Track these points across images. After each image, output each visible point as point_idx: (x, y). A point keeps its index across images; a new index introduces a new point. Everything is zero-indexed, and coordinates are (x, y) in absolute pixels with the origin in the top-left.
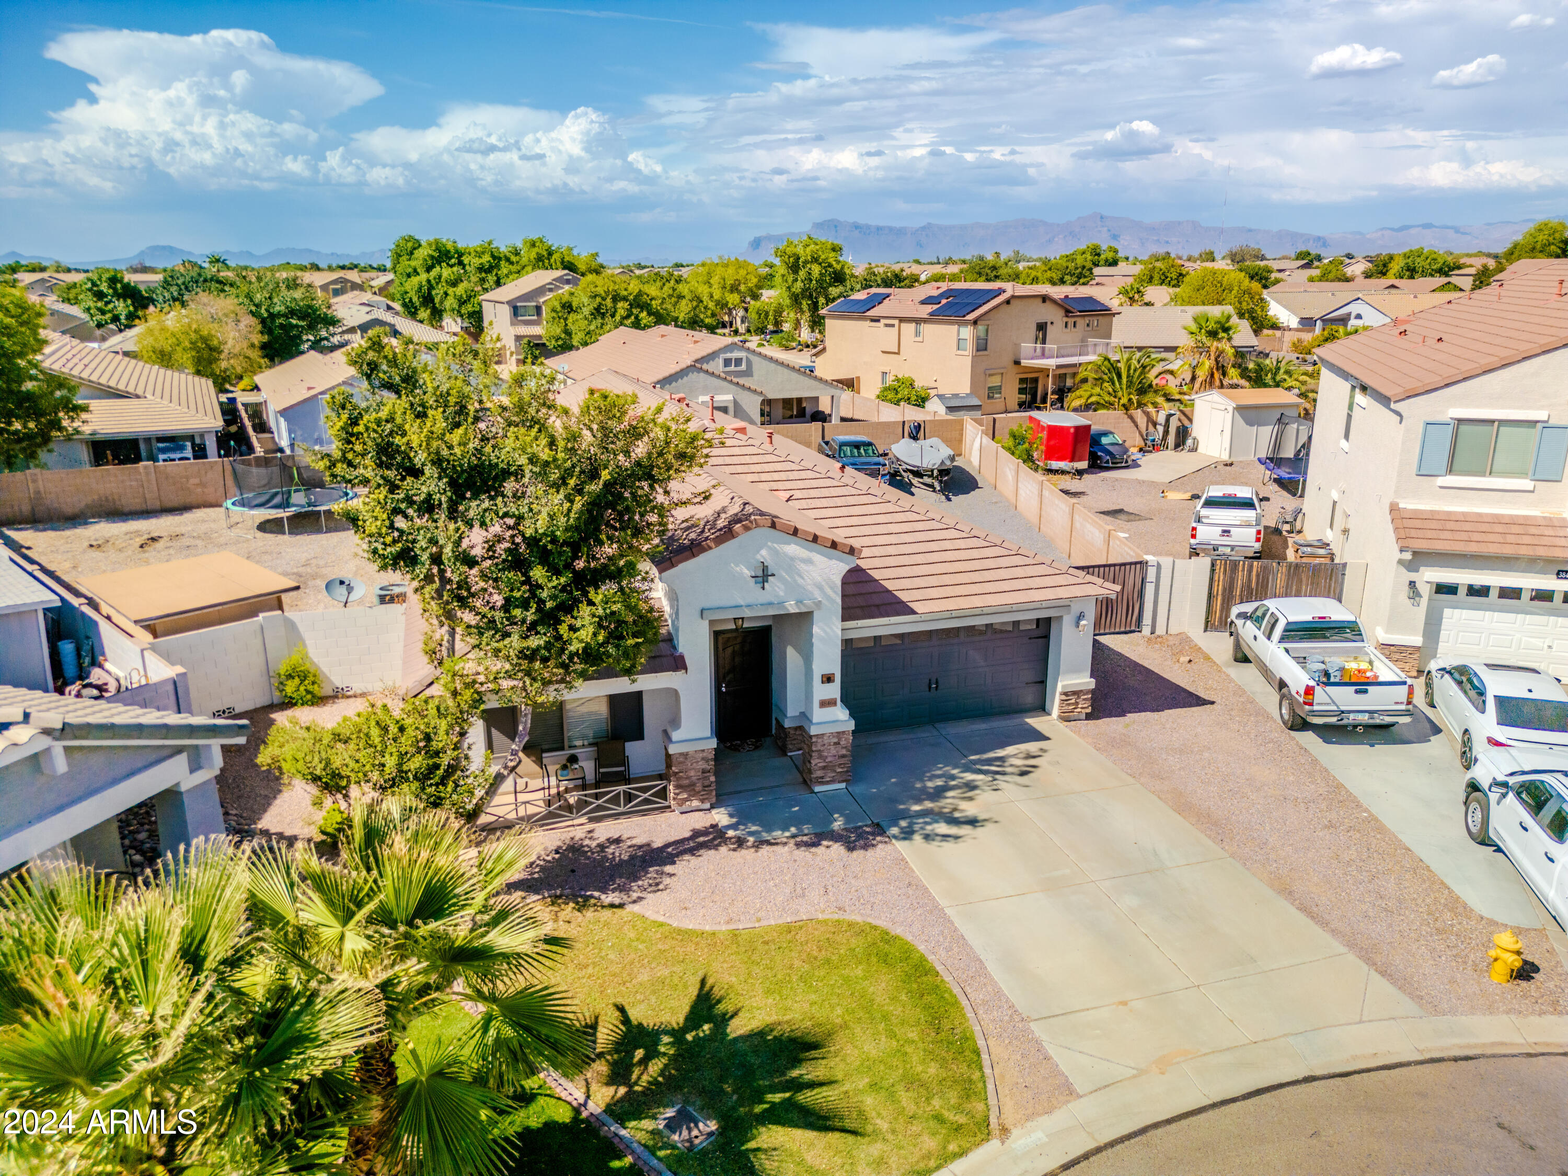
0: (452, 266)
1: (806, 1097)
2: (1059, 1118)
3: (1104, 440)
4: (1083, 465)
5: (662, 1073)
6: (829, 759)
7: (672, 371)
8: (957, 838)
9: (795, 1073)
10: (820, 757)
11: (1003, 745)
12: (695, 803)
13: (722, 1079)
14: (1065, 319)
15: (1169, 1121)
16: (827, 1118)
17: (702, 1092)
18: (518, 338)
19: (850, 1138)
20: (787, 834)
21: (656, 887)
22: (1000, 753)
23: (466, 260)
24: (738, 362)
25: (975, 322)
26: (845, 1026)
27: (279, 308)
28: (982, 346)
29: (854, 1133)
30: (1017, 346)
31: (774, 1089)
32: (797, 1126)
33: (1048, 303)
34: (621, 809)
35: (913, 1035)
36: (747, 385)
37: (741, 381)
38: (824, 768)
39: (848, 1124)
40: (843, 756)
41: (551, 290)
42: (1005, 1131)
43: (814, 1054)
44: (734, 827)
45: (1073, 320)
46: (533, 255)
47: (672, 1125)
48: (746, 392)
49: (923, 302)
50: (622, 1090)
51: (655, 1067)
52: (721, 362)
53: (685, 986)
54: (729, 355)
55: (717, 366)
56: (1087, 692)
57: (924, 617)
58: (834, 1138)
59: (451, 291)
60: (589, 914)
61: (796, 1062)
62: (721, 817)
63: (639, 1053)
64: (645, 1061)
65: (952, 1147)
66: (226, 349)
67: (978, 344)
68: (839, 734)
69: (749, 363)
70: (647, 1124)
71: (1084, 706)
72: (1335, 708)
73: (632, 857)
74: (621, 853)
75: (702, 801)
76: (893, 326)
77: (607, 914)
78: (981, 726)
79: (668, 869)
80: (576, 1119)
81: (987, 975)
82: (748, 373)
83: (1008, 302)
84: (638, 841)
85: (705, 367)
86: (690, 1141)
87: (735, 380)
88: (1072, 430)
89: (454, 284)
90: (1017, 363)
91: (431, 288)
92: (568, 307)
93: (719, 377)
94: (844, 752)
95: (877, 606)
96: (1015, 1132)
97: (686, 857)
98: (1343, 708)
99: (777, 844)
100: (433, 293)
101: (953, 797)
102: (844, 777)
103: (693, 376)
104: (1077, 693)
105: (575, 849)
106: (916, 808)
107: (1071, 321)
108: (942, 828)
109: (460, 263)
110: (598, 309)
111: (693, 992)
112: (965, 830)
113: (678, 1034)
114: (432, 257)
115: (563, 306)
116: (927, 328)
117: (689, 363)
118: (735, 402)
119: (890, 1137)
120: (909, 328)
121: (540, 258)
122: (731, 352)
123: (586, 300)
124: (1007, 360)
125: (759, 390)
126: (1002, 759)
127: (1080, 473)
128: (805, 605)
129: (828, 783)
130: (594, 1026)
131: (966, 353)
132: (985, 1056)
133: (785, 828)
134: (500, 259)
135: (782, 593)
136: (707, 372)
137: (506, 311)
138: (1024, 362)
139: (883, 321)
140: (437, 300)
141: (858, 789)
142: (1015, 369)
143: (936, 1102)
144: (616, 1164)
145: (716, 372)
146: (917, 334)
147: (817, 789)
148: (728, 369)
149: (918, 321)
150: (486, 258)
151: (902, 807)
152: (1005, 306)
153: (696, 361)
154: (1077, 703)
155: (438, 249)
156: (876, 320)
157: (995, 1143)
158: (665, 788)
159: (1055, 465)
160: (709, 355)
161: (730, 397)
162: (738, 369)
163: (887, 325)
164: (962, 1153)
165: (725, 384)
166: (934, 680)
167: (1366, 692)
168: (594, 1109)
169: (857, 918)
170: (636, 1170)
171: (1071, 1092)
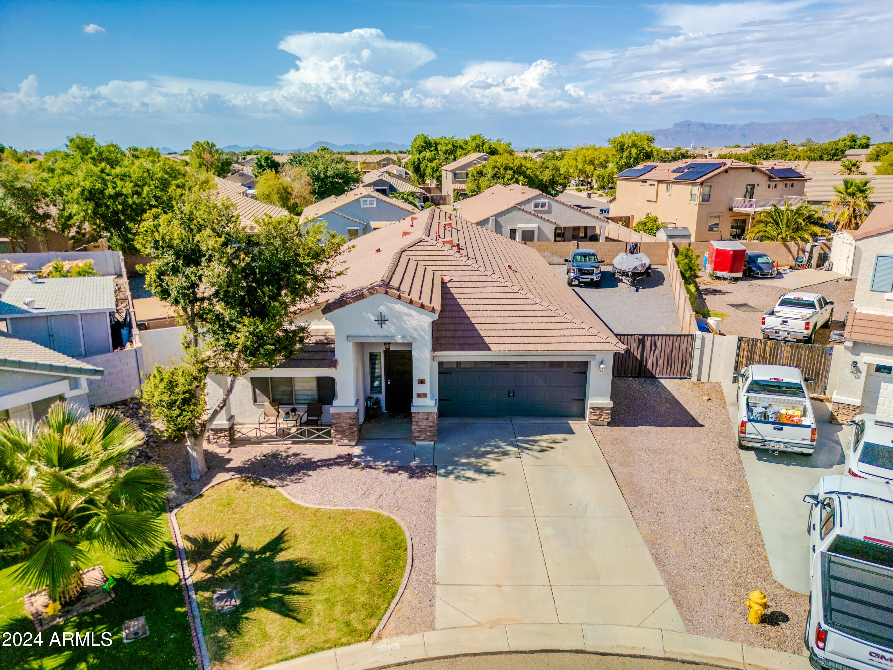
0: (431, 151)
1: (289, 598)
2: (416, 638)
3: (760, 260)
4: (739, 275)
5: (231, 572)
6: (422, 427)
7: (503, 209)
8: (474, 480)
9: (293, 585)
10: (417, 425)
11: (542, 434)
12: (346, 441)
13: (257, 580)
14: (769, 183)
15: (475, 655)
16: (291, 611)
17: (244, 585)
18: (454, 190)
19: (295, 622)
20: (384, 464)
21: (298, 481)
22: (538, 438)
23: (439, 147)
24: (543, 205)
25: (702, 184)
26: (336, 567)
27: (329, 173)
28: (706, 199)
29: (299, 621)
30: (731, 199)
31: (276, 591)
32: (274, 611)
33: (756, 172)
34: (306, 439)
35: (367, 579)
36: (547, 218)
37: (543, 216)
38: (420, 431)
39: (299, 617)
40: (431, 426)
41: (475, 164)
42: (380, 637)
43: (311, 578)
44: (359, 456)
45: (775, 183)
46: (474, 144)
47: (220, 598)
48: (546, 223)
49: (674, 171)
50: (210, 575)
51: (231, 568)
52: (532, 204)
53: (273, 532)
54: (538, 201)
55: (530, 207)
56: (608, 409)
57: (496, 353)
58: (287, 621)
59: (429, 165)
60: (257, 488)
61: (298, 579)
62: (357, 450)
63: (229, 560)
64: (228, 564)
65: (344, 640)
66: (294, 193)
67: (703, 197)
68: (429, 414)
69: (550, 206)
70: (207, 594)
71: (606, 418)
72: (761, 438)
73: (297, 464)
74: (293, 461)
75: (350, 441)
76: (654, 185)
77: (265, 489)
78: (539, 421)
79: (310, 473)
80: (177, 585)
81: (433, 556)
82: (549, 211)
83: (726, 171)
84: (306, 457)
85: (522, 207)
86: (222, 607)
87: (540, 215)
88: (731, 253)
89: (431, 161)
90: (731, 210)
91: (419, 163)
92: (480, 174)
93: (530, 213)
94: (431, 424)
95: (470, 344)
96: (384, 640)
97: (324, 468)
98: (766, 438)
99: (374, 468)
100: (421, 165)
101: (490, 458)
102: (432, 438)
103: (515, 213)
104: (601, 409)
105: (275, 456)
106: (464, 461)
107: (773, 184)
108: (470, 474)
109: (436, 149)
110: (495, 175)
111: (276, 534)
112: (483, 477)
113: (252, 554)
114: (422, 146)
115: (478, 173)
116: (674, 187)
117: (513, 205)
118: (539, 228)
119: (315, 627)
120: (663, 187)
121: (478, 146)
122: (539, 199)
123: (490, 170)
124: (723, 208)
125: (554, 221)
126: (536, 441)
127: (736, 280)
128: (407, 339)
129: (422, 440)
130: (217, 543)
131: (695, 203)
132: (397, 598)
133: (383, 462)
134: (457, 147)
135: (393, 331)
136: (523, 210)
137: (450, 175)
138: (735, 210)
139: (649, 182)
140: (422, 170)
141: (439, 446)
142: (730, 213)
143: (353, 615)
144: (178, 609)
145: (529, 211)
146: (668, 190)
147: (417, 443)
148: (537, 209)
149: (668, 182)
150: (450, 146)
151: (456, 459)
152: (724, 174)
153: (518, 204)
154: (601, 415)
155: (425, 142)
156: (644, 181)
157: (369, 643)
158: (330, 431)
159: (719, 274)
160: (526, 201)
161: (536, 225)
162: (543, 209)
163: (651, 185)
164: (348, 644)
165: (534, 217)
166: (511, 391)
167: (781, 429)
168: (189, 582)
169: (385, 513)
170: (185, 614)
171: (431, 626)
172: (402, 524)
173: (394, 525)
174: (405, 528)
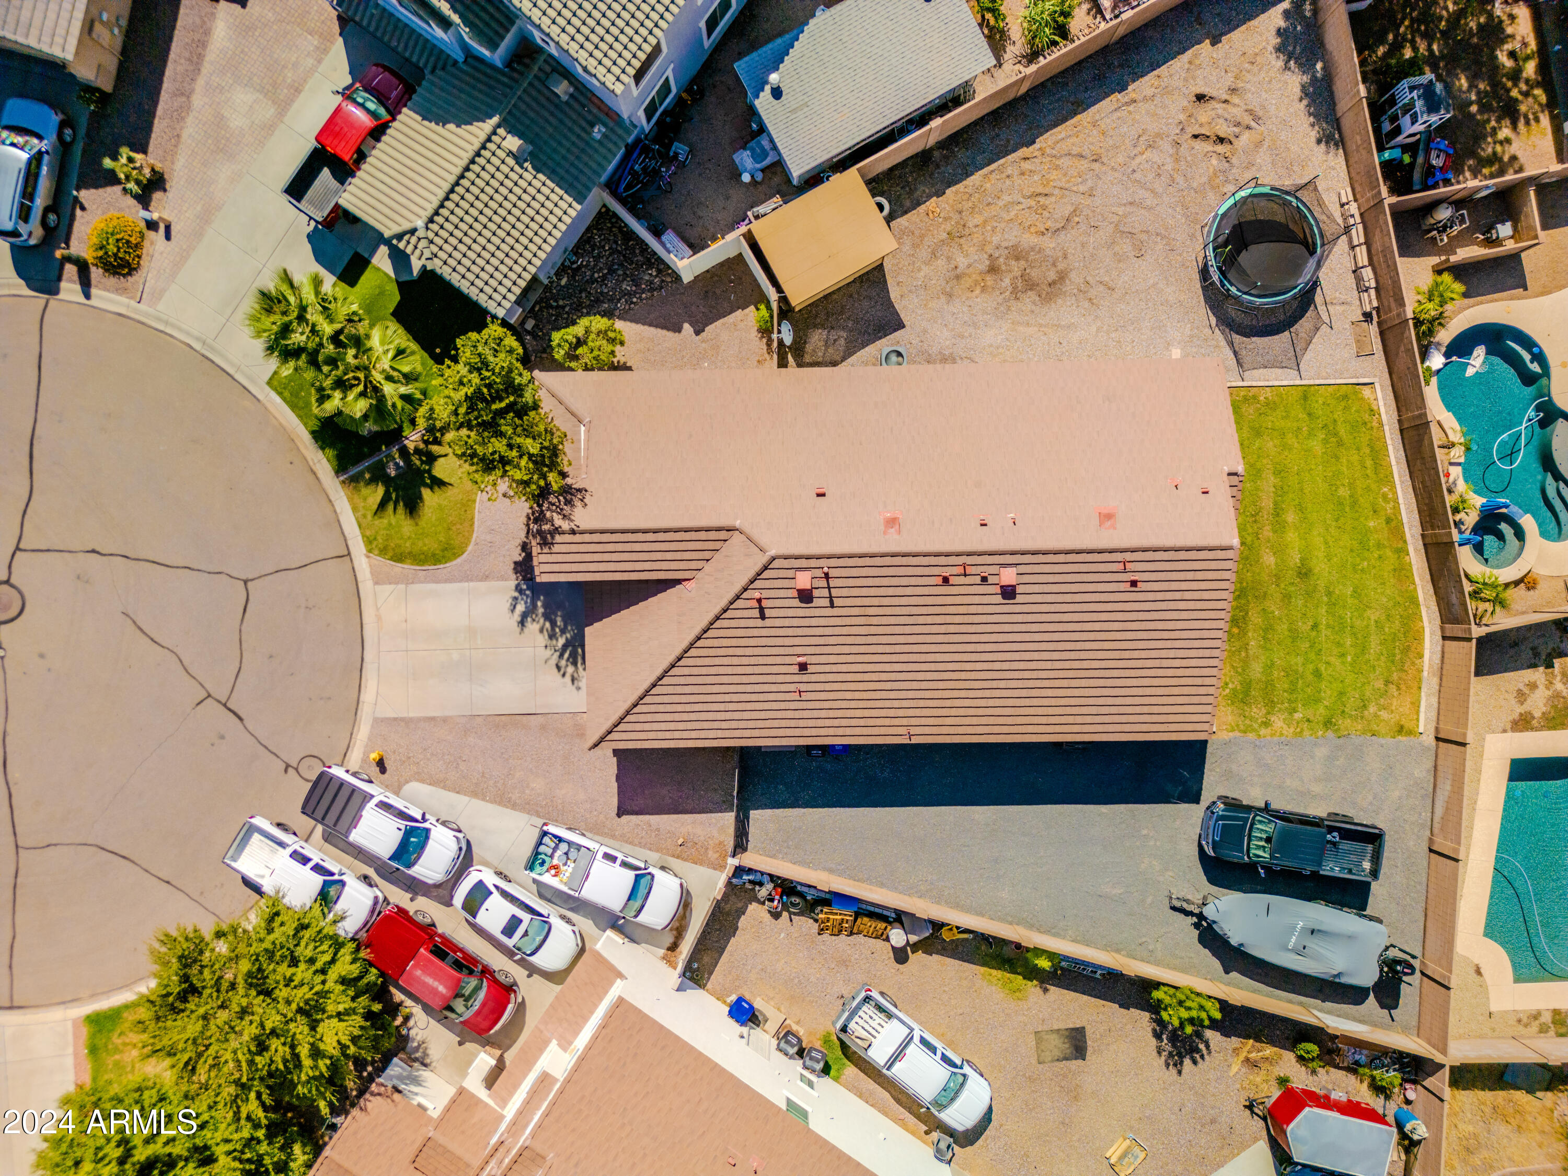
9: (402, 503)
16: (383, 507)
26: (417, 524)
29: (376, 513)
31: (397, 495)
32: (383, 498)
35: (408, 545)
39: (380, 512)
42: (368, 557)
43: (409, 512)
47: (397, 464)
50: (412, 451)
51: (418, 463)
53: (450, 478)
58: (375, 507)
61: (406, 506)
63: (424, 458)
64: (420, 459)
65: (365, 539)
70: (397, 456)
80: (403, 436)
81: (429, 582)
86: (390, 467)
96: (367, 560)
101: (545, 624)
111: (446, 480)
112: (519, 617)
113: (429, 471)
119: (372, 523)
132: (394, 564)
143: (381, 541)
151: (542, 597)
157: (365, 552)
168: (406, 442)
169: (470, 548)
170: (380, 449)
171: (376, 583)
172: (459, 560)
173: (456, 556)
174: (454, 562)
